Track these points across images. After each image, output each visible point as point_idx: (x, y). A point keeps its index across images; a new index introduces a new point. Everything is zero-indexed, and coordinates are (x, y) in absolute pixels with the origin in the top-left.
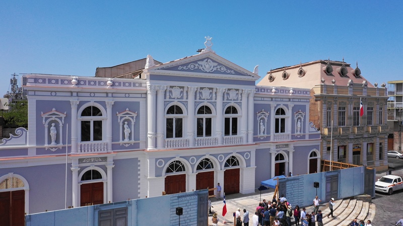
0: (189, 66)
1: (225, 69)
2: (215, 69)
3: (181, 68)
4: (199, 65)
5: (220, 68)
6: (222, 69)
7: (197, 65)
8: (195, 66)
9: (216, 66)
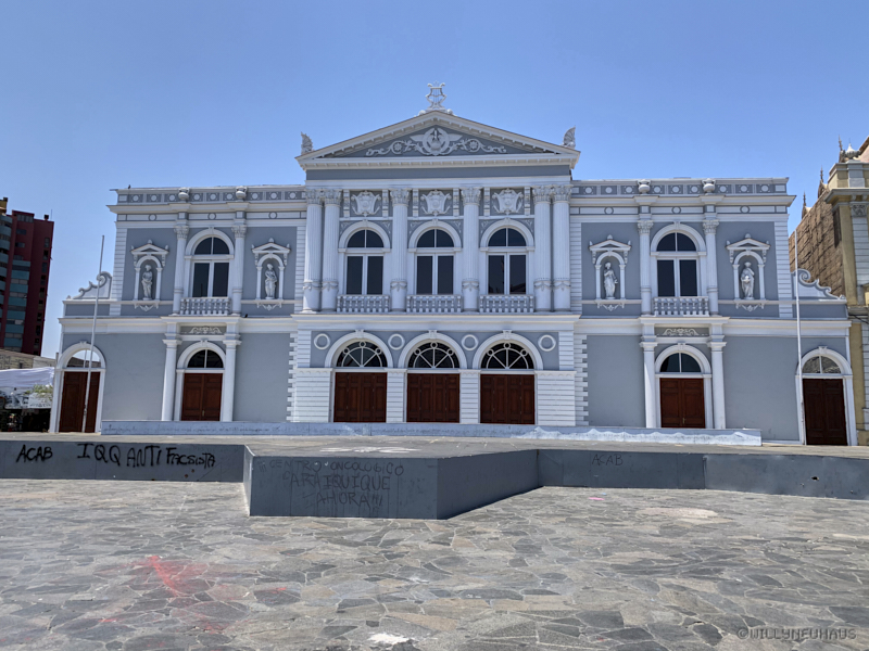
0: (391, 147)
1: (481, 145)
2: (454, 147)
3: (373, 152)
4: (413, 142)
5: (468, 145)
6: (473, 145)
7: (409, 144)
8: (404, 146)
9: (459, 141)
